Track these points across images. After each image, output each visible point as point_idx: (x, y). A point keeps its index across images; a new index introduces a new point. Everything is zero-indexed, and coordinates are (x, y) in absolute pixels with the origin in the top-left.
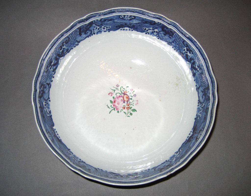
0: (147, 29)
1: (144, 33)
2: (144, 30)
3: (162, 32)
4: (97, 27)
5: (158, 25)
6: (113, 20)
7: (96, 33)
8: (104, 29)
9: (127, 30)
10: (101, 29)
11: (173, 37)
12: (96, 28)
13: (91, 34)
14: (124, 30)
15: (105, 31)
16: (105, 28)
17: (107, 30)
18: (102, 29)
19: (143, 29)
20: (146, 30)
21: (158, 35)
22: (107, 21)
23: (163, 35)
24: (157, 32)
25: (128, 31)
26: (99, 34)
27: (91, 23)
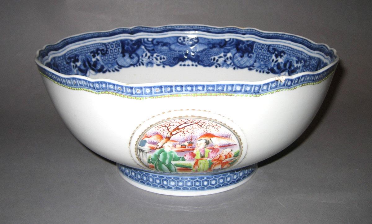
0: (216, 58)
1: (214, 67)
2: (212, 61)
3: (237, 54)
4: (147, 52)
5: (230, 44)
6: (168, 45)
7: (145, 64)
8: (157, 59)
9: (188, 65)
10: (153, 59)
11: (253, 53)
12: (146, 55)
13: (138, 63)
14: (184, 65)
15: (158, 65)
16: (159, 58)
17: (160, 62)
18: (155, 59)
19: (211, 59)
20: (215, 61)
21: (234, 63)
22: (160, 45)
23: (239, 59)
24: (231, 58)
25: (191, 67)
26: (149, 68)
27: (139, 42)
